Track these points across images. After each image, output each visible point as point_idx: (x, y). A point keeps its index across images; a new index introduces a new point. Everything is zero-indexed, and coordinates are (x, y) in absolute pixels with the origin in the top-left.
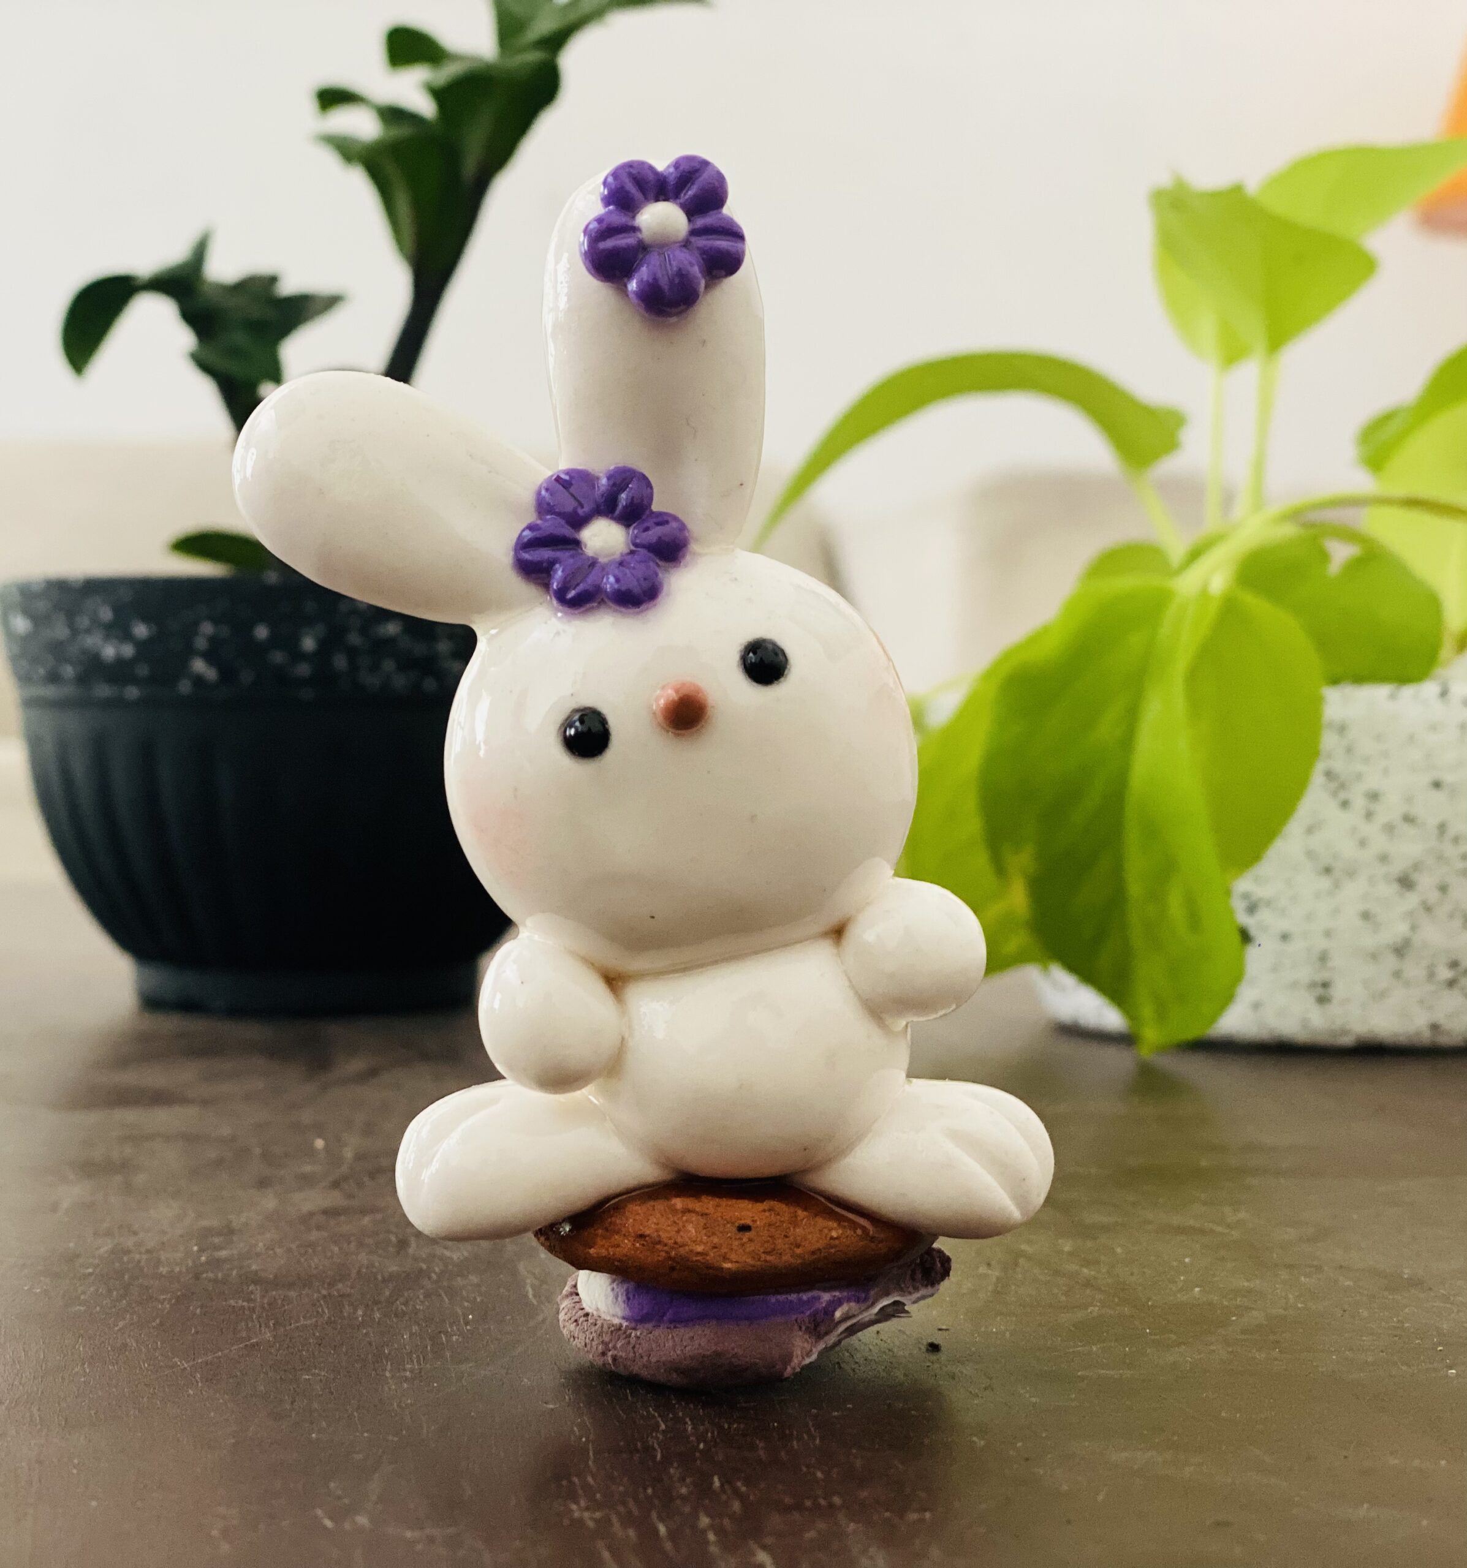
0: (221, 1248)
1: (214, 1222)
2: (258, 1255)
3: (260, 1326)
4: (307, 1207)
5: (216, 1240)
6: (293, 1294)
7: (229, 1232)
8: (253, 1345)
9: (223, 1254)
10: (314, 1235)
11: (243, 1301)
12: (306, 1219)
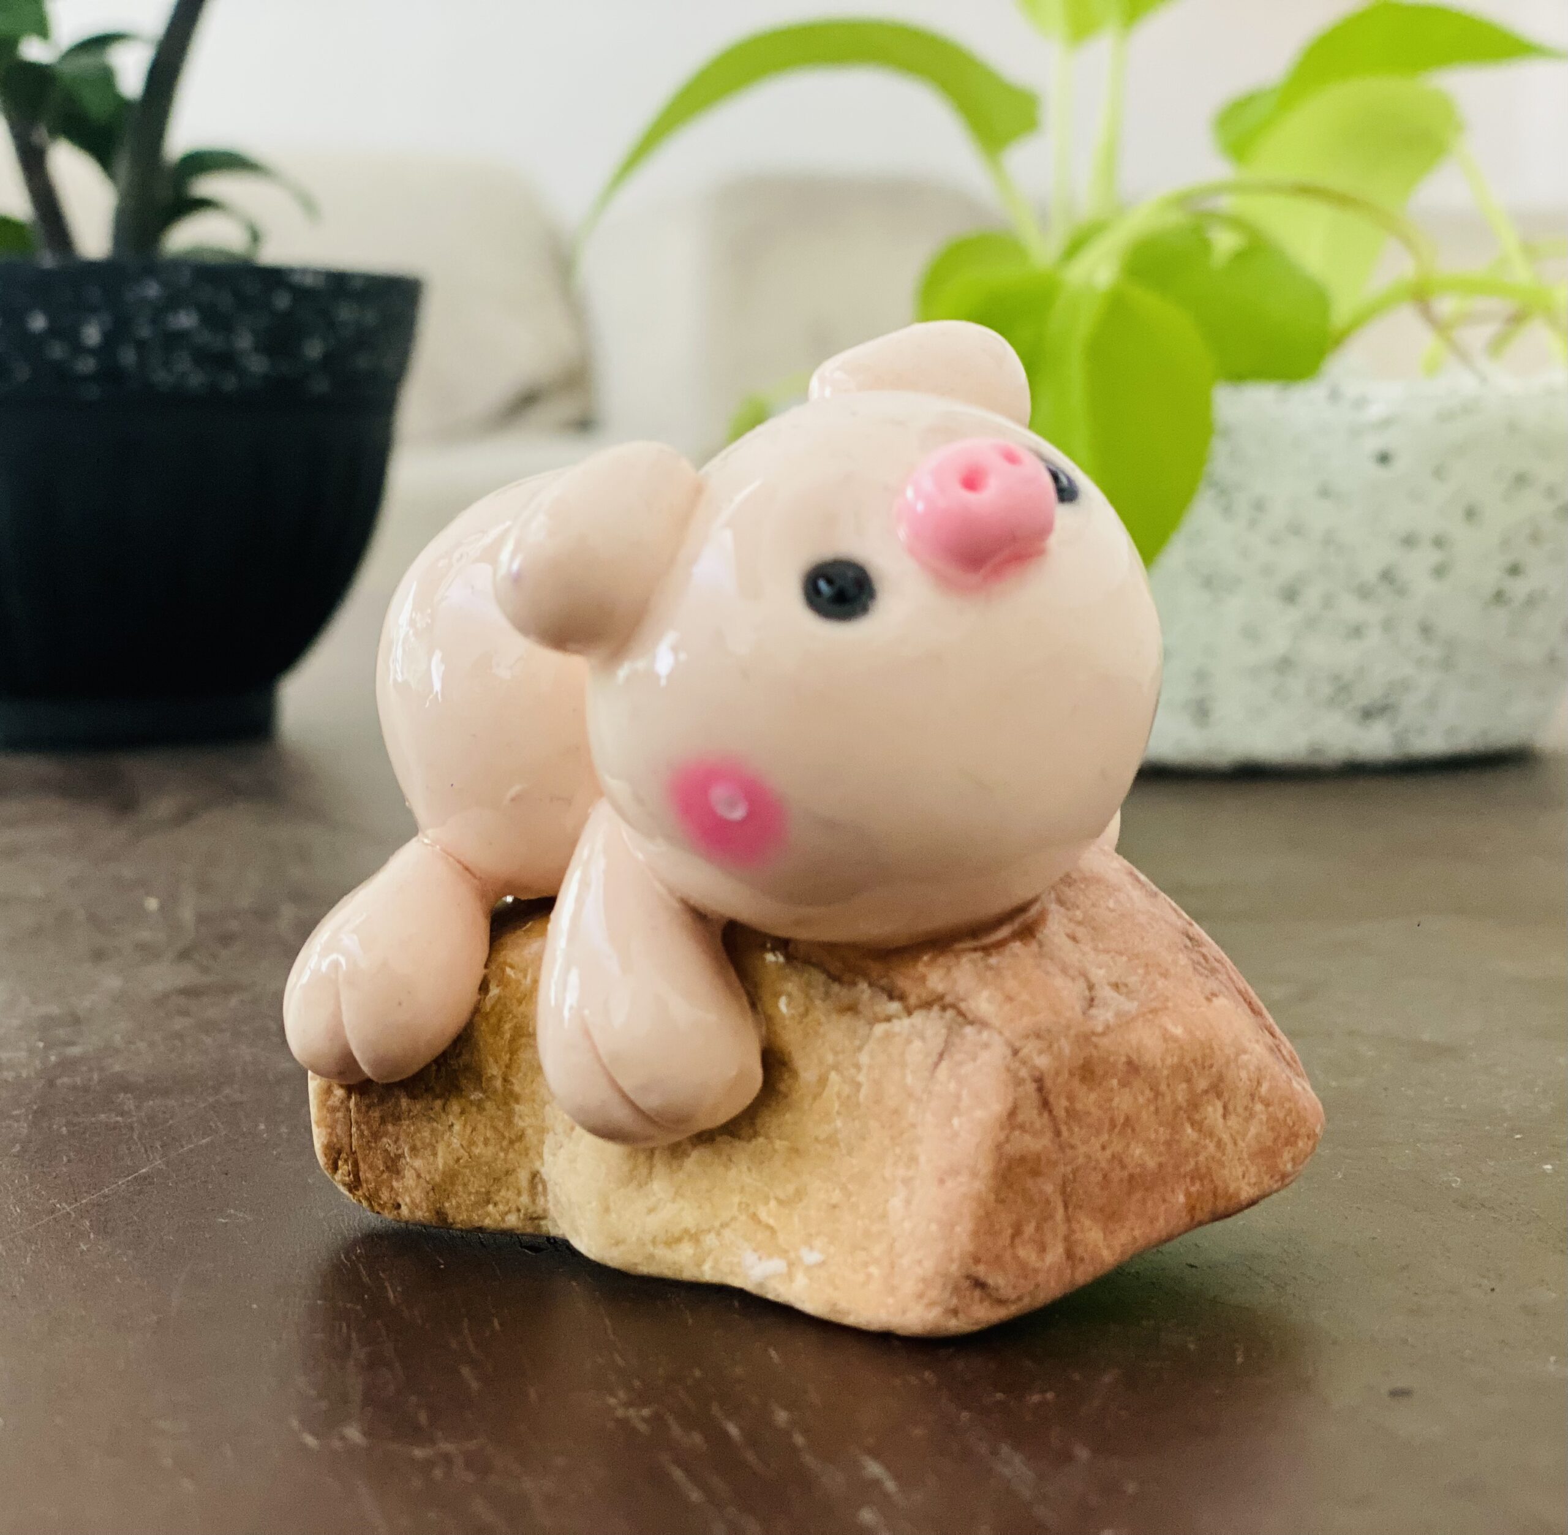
0: (72, 1044)
1: (54, 1009)
2: (117, 1051)
3: (146, 1151)
4: (159, 986)
5: (61, 1033)
6: (172, 1103)
7: (76, 1020)
8: (145, 1177)
9: (75, 1051)
10: (179, 1024)
11: (117, 1116)
12: (161, 1000)
